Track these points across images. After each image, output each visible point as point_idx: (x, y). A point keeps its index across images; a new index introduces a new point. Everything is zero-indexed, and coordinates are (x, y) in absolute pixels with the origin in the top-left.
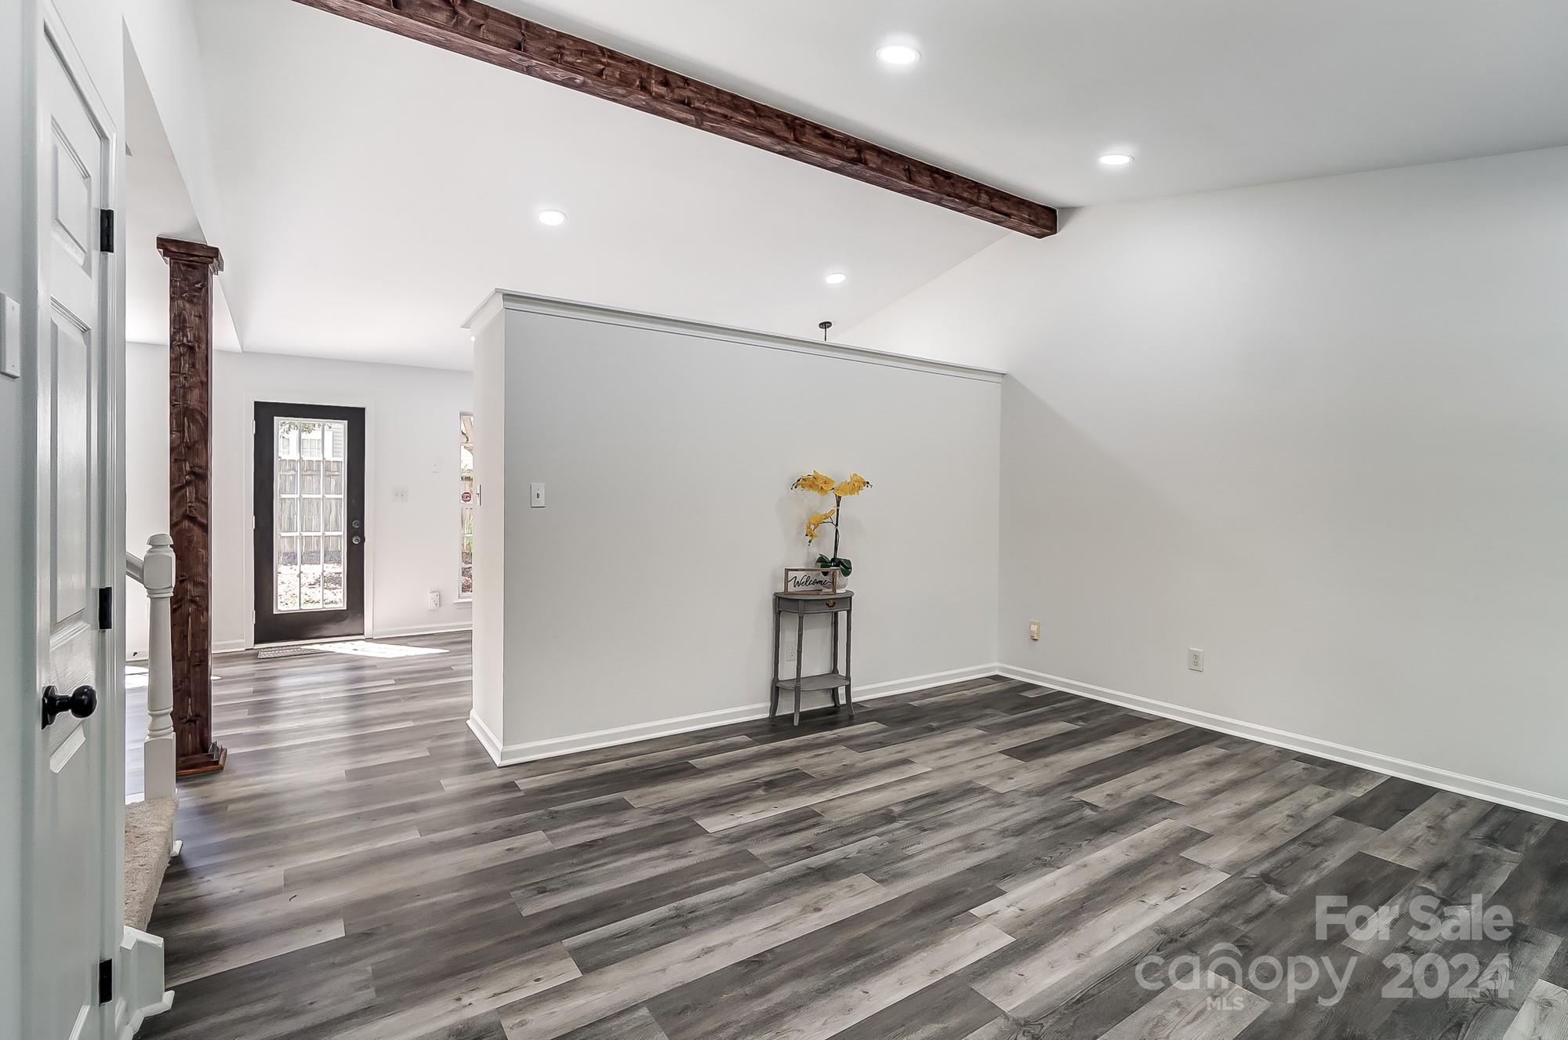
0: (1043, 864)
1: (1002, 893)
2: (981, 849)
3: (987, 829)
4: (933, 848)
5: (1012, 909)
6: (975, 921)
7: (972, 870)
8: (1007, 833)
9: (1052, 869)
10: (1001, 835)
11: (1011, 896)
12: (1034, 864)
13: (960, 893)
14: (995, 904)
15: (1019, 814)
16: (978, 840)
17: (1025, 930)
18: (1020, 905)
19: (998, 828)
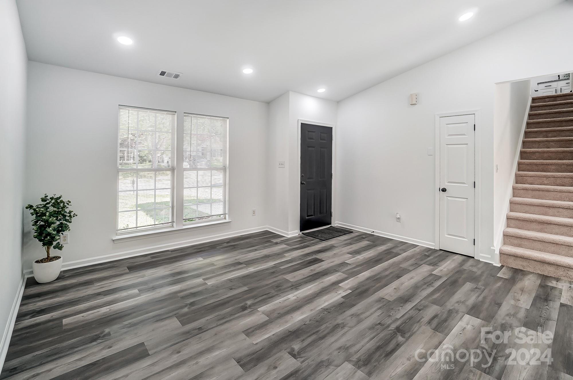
0: (327, 310)
1: (342, 297)
2: (352, 315)
3: (352, 327)
4: (372, 314)
5: (339, 293)
6: (350, 289)
7: (354, 305)
8: (342, 326)
9: (324, 308)
10: (344, 324)
11: (340, 296)
12: (331, 310)
13: (356, 296)
14: (344, 294)
15: (336, 341)
16: (355, 320)
17: (335, 287)
18: (337, 294)
19: (346, 329)
